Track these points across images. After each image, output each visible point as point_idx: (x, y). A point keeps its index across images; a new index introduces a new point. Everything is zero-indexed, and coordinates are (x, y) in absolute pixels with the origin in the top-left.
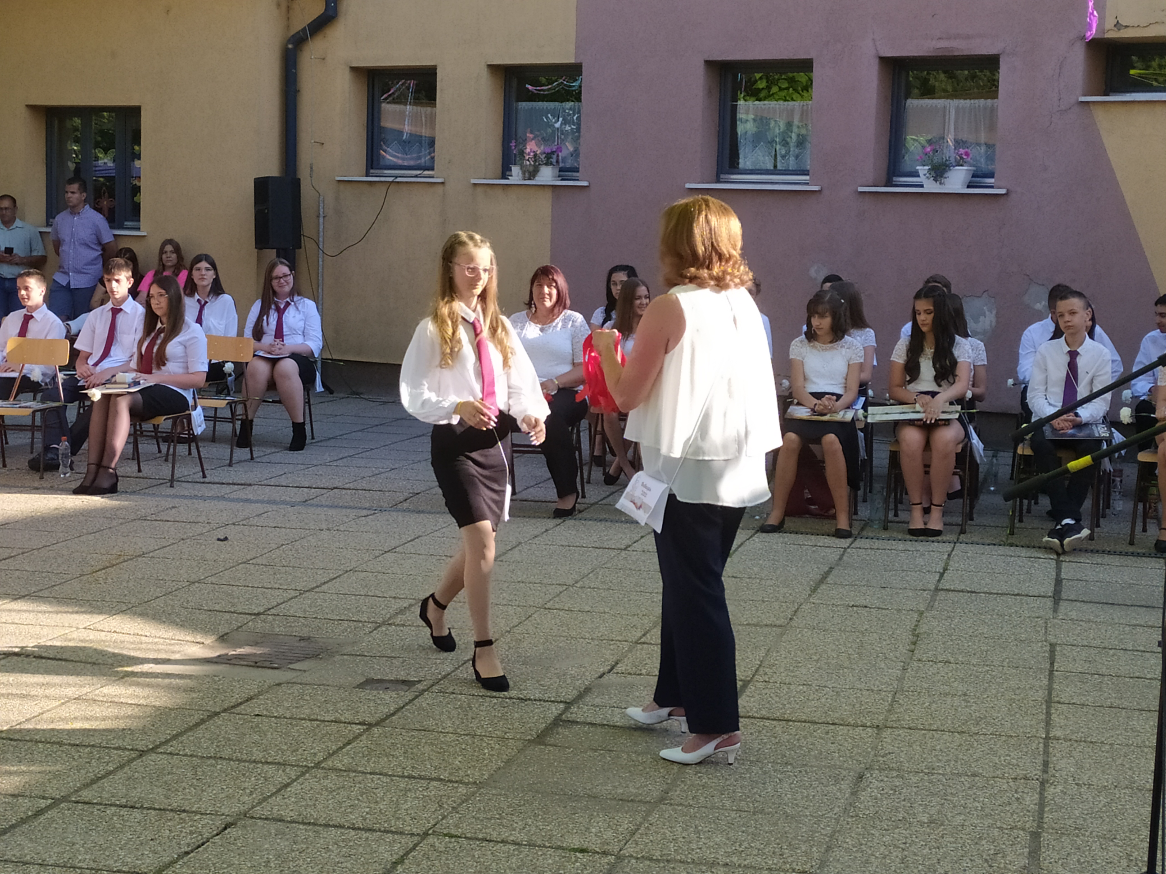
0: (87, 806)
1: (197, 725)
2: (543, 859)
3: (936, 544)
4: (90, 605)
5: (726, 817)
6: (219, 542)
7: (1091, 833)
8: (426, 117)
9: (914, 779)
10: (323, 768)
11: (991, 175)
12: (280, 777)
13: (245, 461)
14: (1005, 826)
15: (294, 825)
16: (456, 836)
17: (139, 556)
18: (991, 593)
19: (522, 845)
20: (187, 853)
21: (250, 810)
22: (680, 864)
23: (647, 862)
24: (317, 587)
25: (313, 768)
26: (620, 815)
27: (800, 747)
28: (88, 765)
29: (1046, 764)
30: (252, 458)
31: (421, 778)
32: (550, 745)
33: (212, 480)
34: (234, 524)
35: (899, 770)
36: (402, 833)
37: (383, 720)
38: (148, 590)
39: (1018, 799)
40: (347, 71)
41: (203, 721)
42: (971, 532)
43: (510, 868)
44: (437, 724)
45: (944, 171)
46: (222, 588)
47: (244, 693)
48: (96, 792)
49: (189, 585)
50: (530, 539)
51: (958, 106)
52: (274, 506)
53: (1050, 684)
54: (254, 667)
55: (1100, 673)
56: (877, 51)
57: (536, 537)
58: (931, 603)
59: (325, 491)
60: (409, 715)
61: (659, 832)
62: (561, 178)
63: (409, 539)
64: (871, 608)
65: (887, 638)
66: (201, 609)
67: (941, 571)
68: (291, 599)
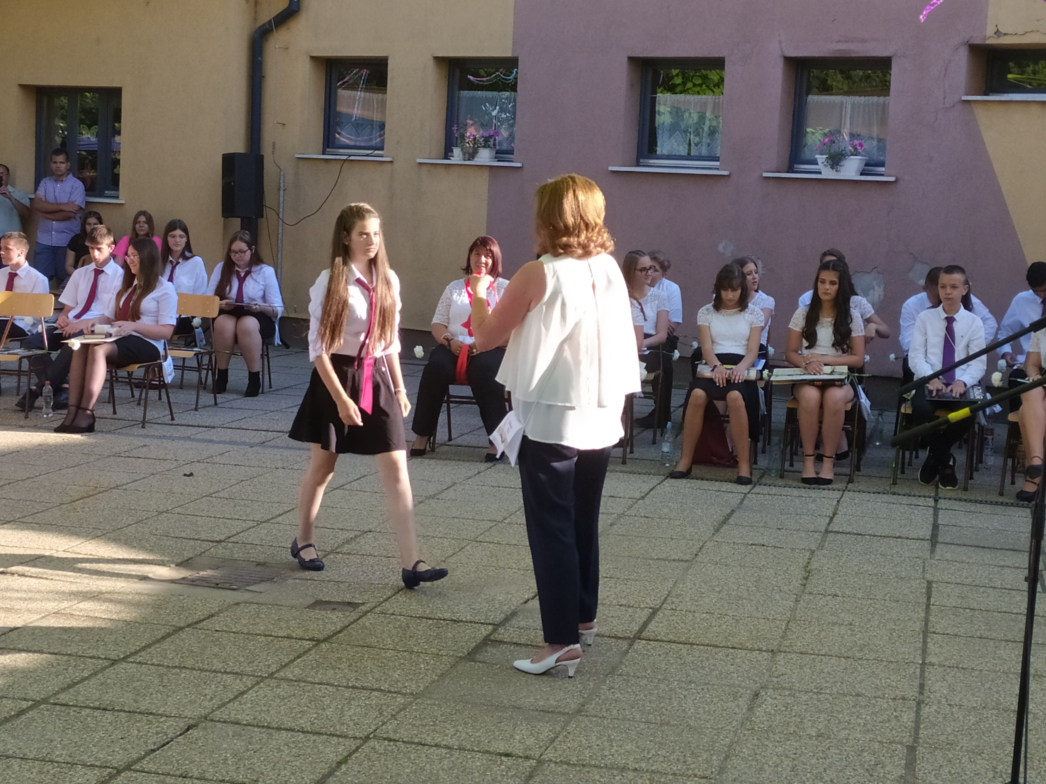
0: (65, 708)
1: (164, 638)
2: (472, 762)
3: (827, 491)
4: (69, 530)
5: (636, 728)
6: (186, 477)
7: (962, 748)
8: (377, 103)
9: (804, 698)
10: (276, 678)
11: (882, 164)
12: (237, 685)
13: (209, 406)
14: (884, 740)
15: (249, 728)
16: (395, 740)
17: (114, 488)
18: (875, 536)
19: (453, 749)
20: (153, 751)
21: (210, 713)
22: (593, 768)
23: (565, 766)
24: (272, 518)
25: (266, 678)
26: (541, 724)
27: (703, 668)
28: (65, 671)
29: (922, 686)
30: (216, 404)
31: (364, 688)
32: (479, 662)
33: (179, 422)
34: (198, 462)
35: (790, 689)
36: (346, 737)
37: (330, 637)
38: (120, 518)
39: (896, 717)
40: (308, 59)
41: (169, 635)
42: (858, 482)
43: (443, 769)
44: (378, 641)
45: (840, 160)
46: (188, 518)
47: (206, 610)
48: (73, 695)
49: (158, 514)
50: (464, 480)
51: (854, 102)
52: (235, 446)
53: (927, 616)
54: (215, 588)
55: (971, 607)
56: (782, 51)
57: (469, 478)
58: (822, 543)
59: (281, 434)
60: (353, 633)
61: (576, 740)
62: (497, 160)
63: (356, 478)
64: (767, 546)
65: (782, 573)
66: (168, 536)
67: (831, 515)
68: (249, 529)
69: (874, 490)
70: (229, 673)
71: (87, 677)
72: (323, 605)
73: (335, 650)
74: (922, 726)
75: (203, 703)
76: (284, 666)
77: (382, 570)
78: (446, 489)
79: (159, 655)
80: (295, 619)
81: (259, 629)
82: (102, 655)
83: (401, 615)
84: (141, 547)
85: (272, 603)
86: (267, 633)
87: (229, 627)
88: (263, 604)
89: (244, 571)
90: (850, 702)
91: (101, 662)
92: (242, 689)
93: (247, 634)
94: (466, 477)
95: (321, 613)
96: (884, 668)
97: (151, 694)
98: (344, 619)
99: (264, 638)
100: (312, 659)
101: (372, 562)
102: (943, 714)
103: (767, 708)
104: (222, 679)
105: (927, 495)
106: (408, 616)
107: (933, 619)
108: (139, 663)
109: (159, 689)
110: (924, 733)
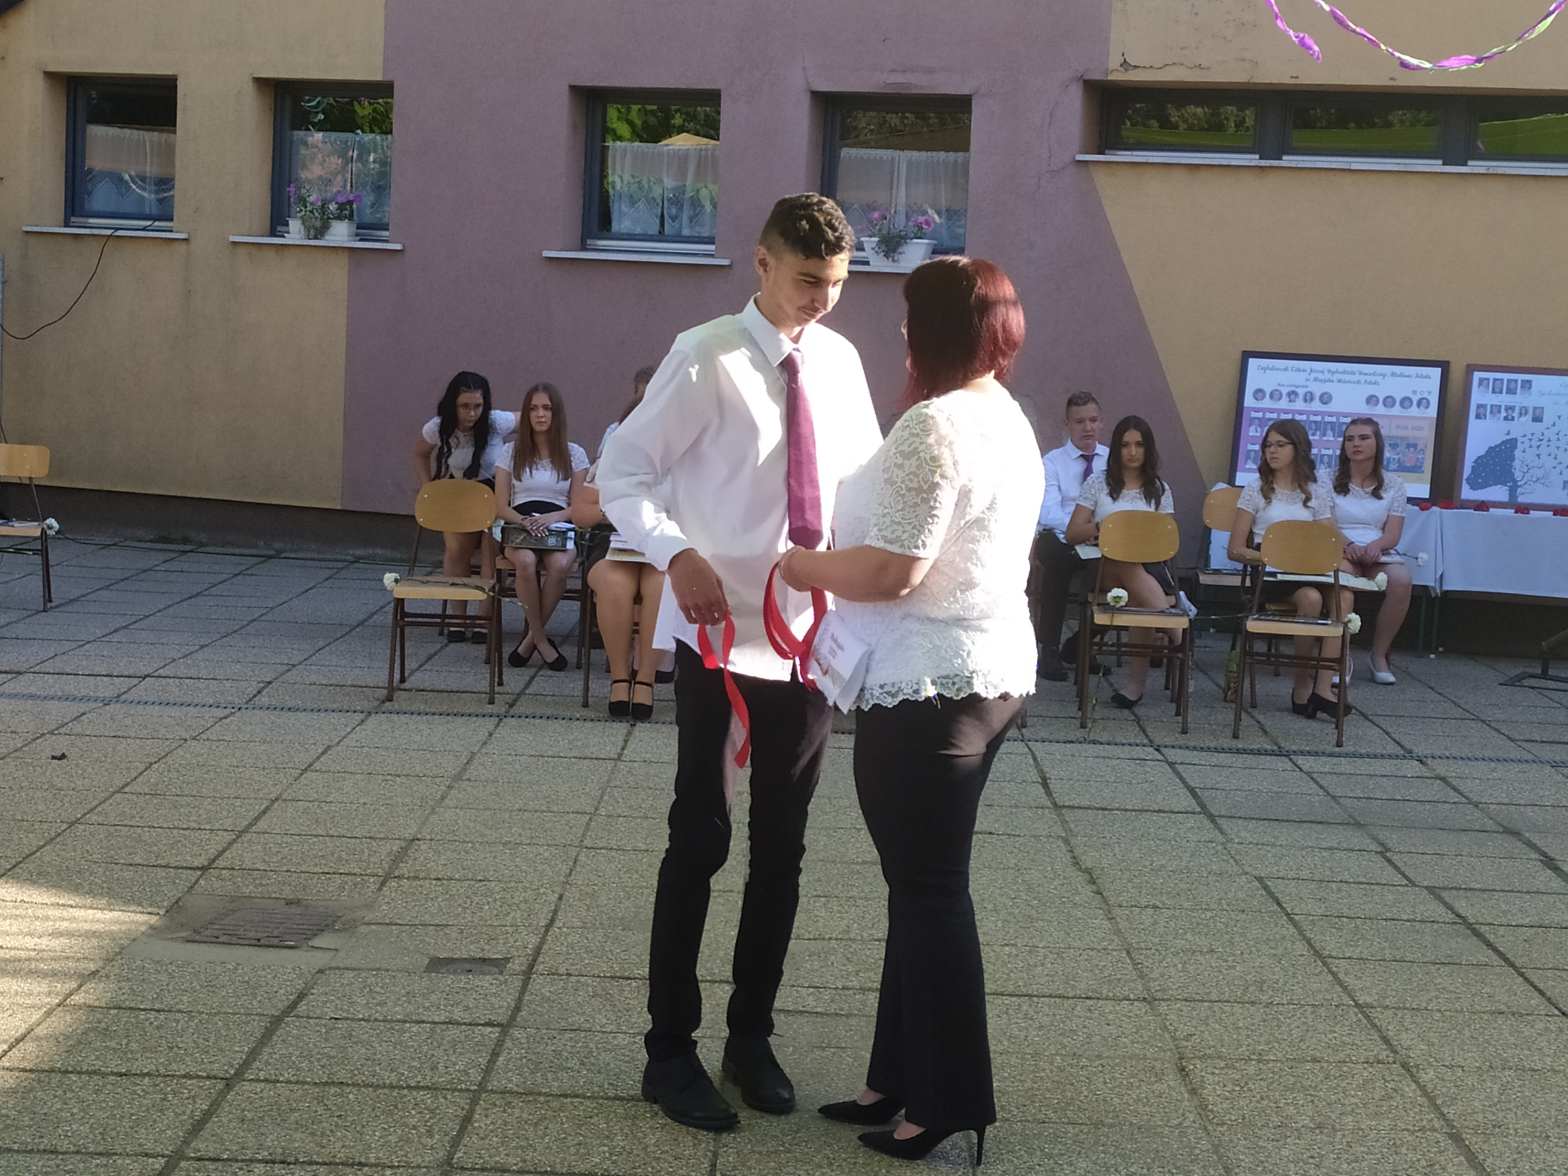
0: (220, 1164)
1: (267, 1036)
6: (56, 761)
8: (154, 147)
10: (494, 1092)
12: (447, 1107)
14: (1411, 1127)
21: (450, 1157)
24: (251, 825)
25: (479, 1092)
27: (1073, 1032)
28: (167, 1103)
29: (1385, 1040)
34: (52, 733)
35: (1221, 1058)
37: (513, 1018)
39: (1395, 1090)
40: (40, 77)
41: (270, 1031)
45: (898, 245)
46: (120, 831)
47: (287, 985)
48: (214, 1142)
49: (69, 827)
50: (481, 748)
51: (910, 160)
52: (81, 705)
53: (1301, 932)
54: (260, 946)
55: (1345, 915)
56: (808, 83)
57: (485, 743)
58: (1065, 825)
59: (136, 681)
60: (539, 1009)
61: (1003, 1160)
62: (359, 238)
63: (320, 751)
64: (998, 835)
65: (1052, 876)
66: (117, 864)
67: (1040, 780)
68: (230, 844)
69: (1062, 738)
70: (418, 1088)
71: (209, 1110)
72: (447, 964)
73: (538, 1039)
74: (1439, 1102)
75: (423, 1140)
76: (488, 1071)
77: (488, 903)
78: (467, 763)
79: (285, 1065)
80: (433, 992)
81: (397, 1012)
82: (200, 1071)
83: (583, 976)
84: (90, 884)
85: (369, 966)
86: (414, 1018)
87: (348, 1011)
88: (358, 970)
89: (278, 916)
90: (1315, 1071)
91: (208, 1083)
92: (460, 1112)
93: (385, 1021)
94: (478, 742)
95: (461, 980)
96: (1313, 1016)
97: (332, 1131)
98: (503, 987)
99: (417, 1027)
100: (518, 1056)
101: (462, 891)
102: (1450, 1081)
103: (1215, 1089)
104: (415, 1099)
105: (1138, 741)
106: (594, 976)
107: (1312, 936)
108: (266, 1080)
109: (337, 1123)
110: (1451, 1112)
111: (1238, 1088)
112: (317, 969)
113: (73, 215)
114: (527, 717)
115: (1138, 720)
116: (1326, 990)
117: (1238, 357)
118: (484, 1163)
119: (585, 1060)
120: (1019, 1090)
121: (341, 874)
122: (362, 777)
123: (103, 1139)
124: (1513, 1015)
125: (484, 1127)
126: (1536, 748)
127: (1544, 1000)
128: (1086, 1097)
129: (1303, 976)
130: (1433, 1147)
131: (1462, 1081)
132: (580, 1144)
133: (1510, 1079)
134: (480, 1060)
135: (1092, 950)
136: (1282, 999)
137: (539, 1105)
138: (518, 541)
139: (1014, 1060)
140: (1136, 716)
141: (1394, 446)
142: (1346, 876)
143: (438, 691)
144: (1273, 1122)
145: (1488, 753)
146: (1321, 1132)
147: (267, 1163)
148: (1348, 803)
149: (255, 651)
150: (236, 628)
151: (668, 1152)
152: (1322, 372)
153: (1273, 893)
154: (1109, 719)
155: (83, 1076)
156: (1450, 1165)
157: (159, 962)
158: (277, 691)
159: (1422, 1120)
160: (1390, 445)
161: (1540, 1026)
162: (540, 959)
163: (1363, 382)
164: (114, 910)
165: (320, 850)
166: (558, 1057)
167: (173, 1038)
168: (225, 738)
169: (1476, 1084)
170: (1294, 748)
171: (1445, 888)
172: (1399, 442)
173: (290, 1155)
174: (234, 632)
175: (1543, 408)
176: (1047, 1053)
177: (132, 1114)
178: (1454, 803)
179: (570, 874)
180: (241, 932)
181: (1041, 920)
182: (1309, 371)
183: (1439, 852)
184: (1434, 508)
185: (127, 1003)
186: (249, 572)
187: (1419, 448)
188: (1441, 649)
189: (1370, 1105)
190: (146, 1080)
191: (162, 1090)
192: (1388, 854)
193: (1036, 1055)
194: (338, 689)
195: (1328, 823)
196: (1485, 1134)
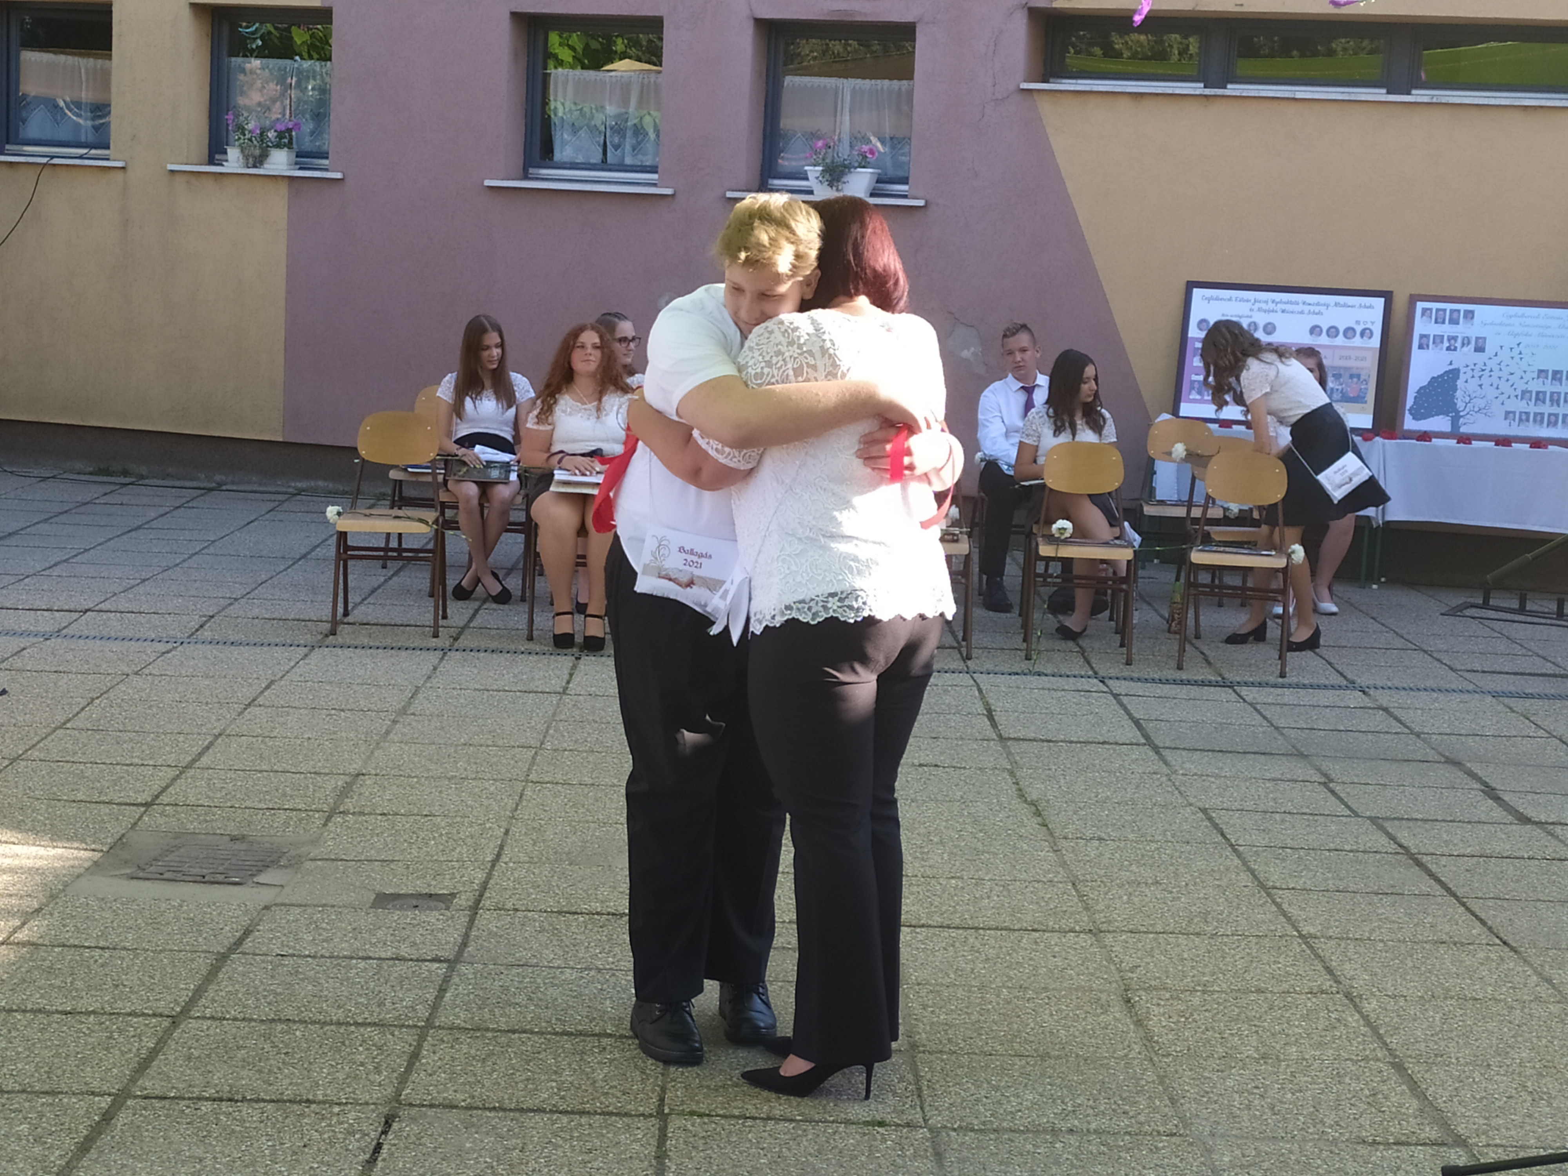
0: (166, 1102)
1: (213, 973)
5: (1012, 1065)
7: (1458, 1059)
10: (442, 1028)
11: (904, 181)
12: (395, 1043)
14: (1354, 1057)
15: (474, 1112)
16: (705, 1115)
20: (371, 1162)
21: (398, 1094)
22: (1013, 1134)
23: (972, 1135)
24: (194, 761)
25: (427, 1028)
27: (1020, 964)
28: (113, 1041)
29: (1329, 970)
35: (1166, 989)
37: (460, 954)
39: (1338, 1020)
41: (216, 968)
43: (810, 1155)
44: (534, 956)
45: (842, 174)
46: (63, 767)
47: (232, 922)
48: (161, 1080)
49: (11, 764)
50: (425, 682)
51: (854, 88)
52: (21, 639)
53: (1245, 863)
54: (204, 883)
55: (1289, 845)
56: (751, 10)
57: (429, 677)
58: (1010, 757)
59: (77, 615)
60: (485, 944)
61: (950, 1092)
62: (298, 166)
63: (263, 686)
64: (944, 767)
65: (997, 808)
66: (59, 800)
67: (985, 712)
68: (174, 780)
69: (1006, 670)
70: (364, 1024)
71: (155, 1047)
72: (394, 900)
73: (485, 974)
74: (1381, 1032)
75: (370, 1077)
76: (435, 1007)
77: (434, 837)
78: (412, 697)
79: (231, 1003)
80: (379, 928)
81: (342, 949)
82: (146, 1008)
83: (530, 911)
84: (33, 821)
85: (315, 903)
86: (360, 954)
87: (294, 948)
88: (305, 906)
89: (223, 852)
90: (1260, 1002)
91: (154, 1020)
92: (407, 1048)
93: (330, 957)
94: (423, 676)
95: (407, 915)
96: (1257, 947)
97: (279, 1069)
98: (450, 922)
99: (363, 963)
100: (466, 992)
101: (408, 826)
102: (1393, 1011)
103: (1160, 1020)
104: (363, 1035)
105: (1083, 673)
106: (540, 911)
107: (1256, 867)
108: (212, 1018)
109: (283, 1060)
110: (1393, 1041)
111: (1183, 1019)
112: (262, 904)
113: (8, 143)
114: (471, 651)
115: (1083, 652)
116: (1270, 921)
117: (1182, 287)
118: (432, 1099)
119: (533, 995)
120: (965, 1023)
121: (286, 809)
122: (306, 712)
123: (48, 1077)
124: (1455, 944)
125: (432, 1064)
126: (1477, 678)
127: (1485, 929)
128: (1032, 1029)
129: (1247, 907)
130: (1376, 1077)
131: (1404, 1010)
132: (528, 1080)
133: (1451, 1008)
134: (427, 995)
135: (1038, 882)
136: (1227, 930)
137: (487, 1041)
138: (461, 473)
139: (960, 993)
140: (1080, 647)
141: (1337, 376)
142: (1289, 807)
143: (382, 625)
144: (1217, 1052)
145: (1430, 683)
146: (1265, 1062)
147: (214, 1100)
148: (1292, 733)
149: (197, 584)
150: (178, 561)
151: (616, 1087)
152: (1266, 302)
153: (1217, 824)
154: (1054, 650)
155: (28, 1015)
156: (1393, 1094)
157: (103, 899)
158: (220, 625)
159: (1364, 1049)
160: (1334, 375)
161: (1481, 955)
162: (487, 894)
163: (1306, 312)
164: (57, 847)
165: (265, 786)
166: (505, 992)
167: (118, 975)
168: (168, 673)
169: (1418, 1013)
170: (1238, 679)
171: (1387, 819)
172: (1342, 372)
173: (237, 1092)
174: (177, 565)
175: (1485, 338)
176: (994, 986)
177: (78, 1053)
178: (1396, 733)
179: (516, 809)
180: (185, 868)
181: (988, 853)
182: (1253, 301)
183: (1382, 782)
184: (1377, 439)
185: (72, 941)
186: (190, 505)
187: (1362, 378)
188: (1383, 580)
189: (1313, 1035)
190: (92, 1018)
191: (107, 1028)
192: (1331, 785)
193: (982, 987)
194: (281, 623)
195: (1272, 754)
196: (1426, 1062)
